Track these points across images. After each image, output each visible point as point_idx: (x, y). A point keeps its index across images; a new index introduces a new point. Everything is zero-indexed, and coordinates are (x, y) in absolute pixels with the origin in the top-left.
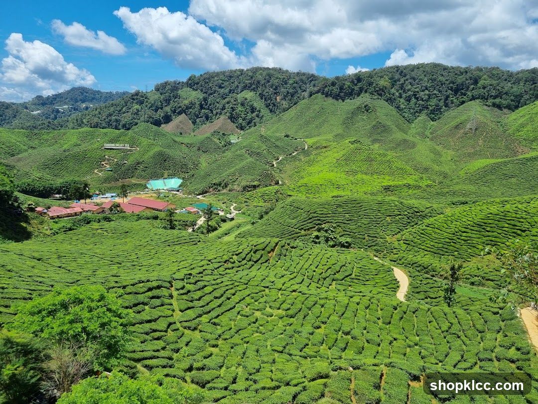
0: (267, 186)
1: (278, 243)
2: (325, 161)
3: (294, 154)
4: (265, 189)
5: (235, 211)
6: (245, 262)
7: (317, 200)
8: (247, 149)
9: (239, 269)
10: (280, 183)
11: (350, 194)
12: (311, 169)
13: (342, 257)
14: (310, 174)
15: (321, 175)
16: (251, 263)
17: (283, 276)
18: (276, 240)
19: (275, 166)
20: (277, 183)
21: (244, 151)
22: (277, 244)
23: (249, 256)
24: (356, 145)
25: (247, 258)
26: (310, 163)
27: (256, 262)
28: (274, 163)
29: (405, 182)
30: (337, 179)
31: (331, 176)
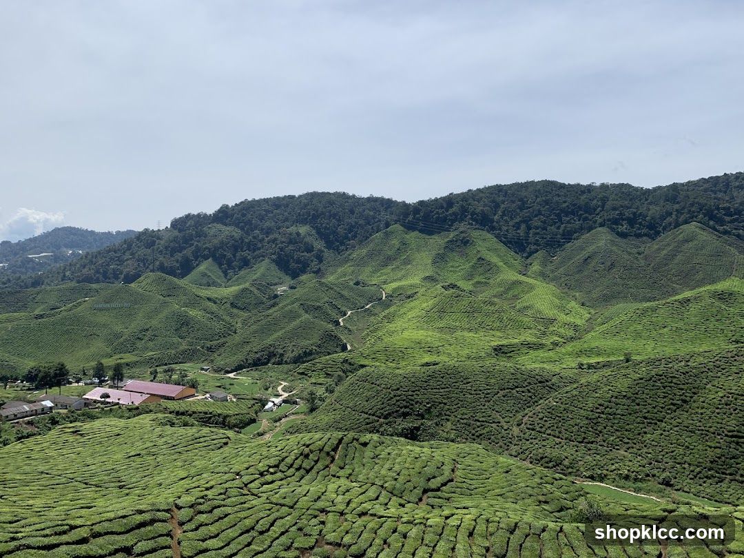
0: (329, 354)
1: (342, 438)
2: (411, 315)
3: (367, 307)
4: (328, 357)
5: (283, 393)
6: (292, 470)
7: (400, 371)
8: (301, 302)
9: (283, 482)
10: (349, 348)
11: (447, 359)
12: (392, 327)
13: (437, 455)
14: (391, 333)
15: (406, 334)
16: (302, 472)
17: (348, 491)
18: (340, 434)
19: (342, 324)
20: (344, 348)
21: (296, 305)
22: (340, 441)
23: (298, 462)
24: (452, 290)
25: (295, 466)
26: (390, 319)
27: (308, 471)
28: (340, 320)
29: (522, 338)
30: (429, 339)
31: (420, 335)
